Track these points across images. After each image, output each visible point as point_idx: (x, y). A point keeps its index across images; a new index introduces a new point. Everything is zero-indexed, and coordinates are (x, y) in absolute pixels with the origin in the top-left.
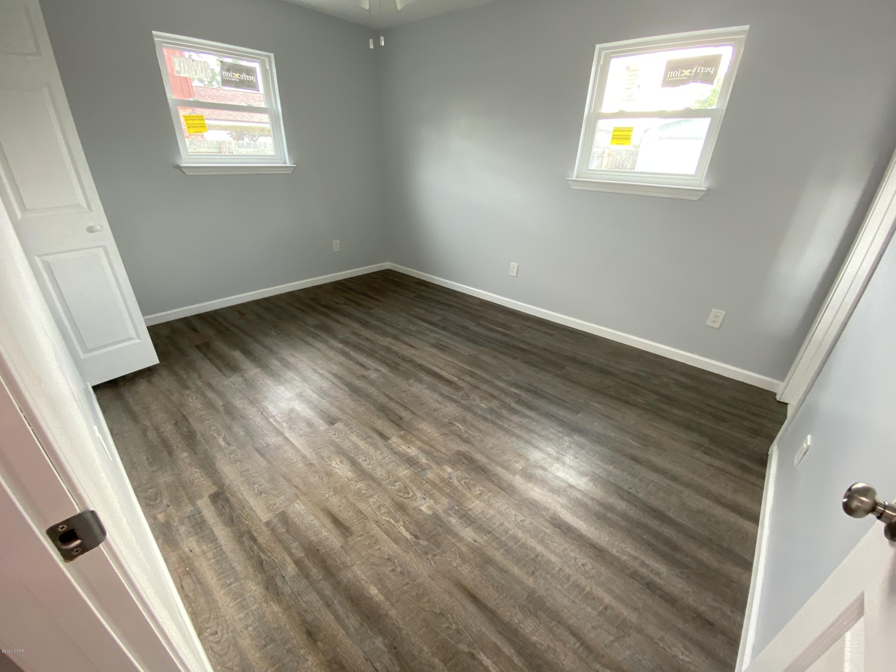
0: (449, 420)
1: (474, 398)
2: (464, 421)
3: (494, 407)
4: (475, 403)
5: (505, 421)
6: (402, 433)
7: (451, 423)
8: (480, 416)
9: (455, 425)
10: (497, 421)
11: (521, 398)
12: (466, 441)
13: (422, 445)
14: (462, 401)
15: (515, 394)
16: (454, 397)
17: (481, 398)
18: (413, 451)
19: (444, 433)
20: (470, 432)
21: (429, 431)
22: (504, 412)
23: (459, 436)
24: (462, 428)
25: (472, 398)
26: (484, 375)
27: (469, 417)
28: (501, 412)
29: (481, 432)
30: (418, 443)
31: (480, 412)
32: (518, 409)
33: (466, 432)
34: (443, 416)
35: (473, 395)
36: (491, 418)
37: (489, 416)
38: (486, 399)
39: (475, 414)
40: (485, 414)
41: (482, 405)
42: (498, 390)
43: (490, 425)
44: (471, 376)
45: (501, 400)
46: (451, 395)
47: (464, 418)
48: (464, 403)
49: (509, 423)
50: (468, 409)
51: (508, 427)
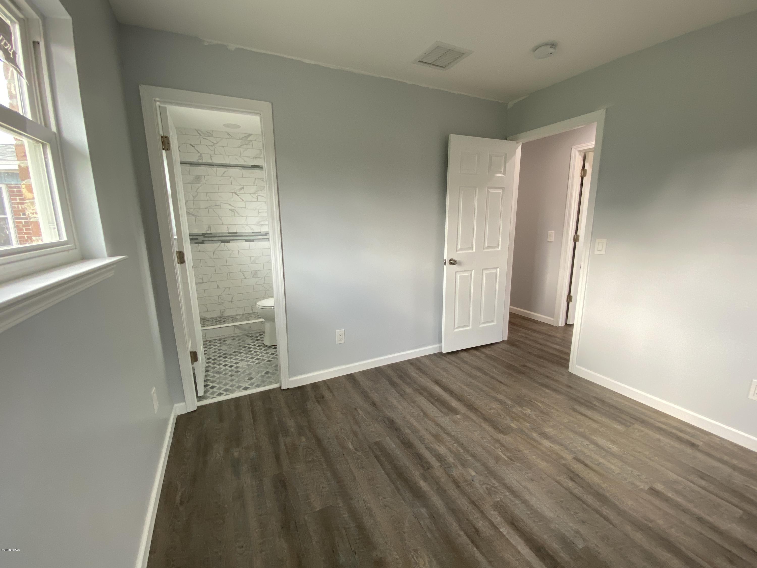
0: (514, 464)
1: (481, 485)
2: (497, 459)
3: (460, 468)
4: (482, 478)
5: (454, 450)
6: (564, 462)
7: (511, 459)
8: (479, 461)
9: (507, 457)
10: (462, 451)
11: (422, 471)
12: (498, 441)
13: (539, 446)
14: (497, 484)
15: (425, 479)
16: (508, 493)
17: (470, 484)
18: (546, 443)
19: (519, 451)
20: (492, 447)
21: (534, 457)
22: (451, 460)
23: (503, 446)
24: (500, 452)
25: (484, 486)
26: (455, 526)
27: (491, 463)
28: (454, 459)
29: (481, 445)
30: (544, 449)
31: (477, 464)
32: (434, 459)
33: (496, 448)
34: (520, 470)
35: (481, 491)
36: (468, 456)
37: (470, 458)
38: (466, 481)
39: (484, 464)
40: (472, 461)
41: (473, 473)
42: (445, 491)
43: (470, 449)
44: (477, 531)
45: (448, 474)
46: (510, 497)
47: (497, 462)
48: (494, 482)
49: (451, 447)
50: (491, 473)
51: (453, 444)
